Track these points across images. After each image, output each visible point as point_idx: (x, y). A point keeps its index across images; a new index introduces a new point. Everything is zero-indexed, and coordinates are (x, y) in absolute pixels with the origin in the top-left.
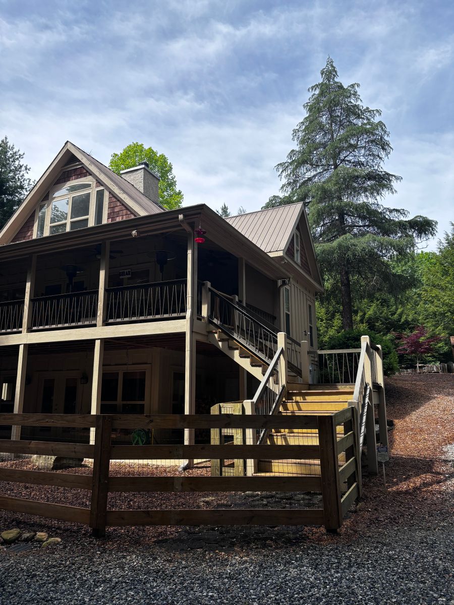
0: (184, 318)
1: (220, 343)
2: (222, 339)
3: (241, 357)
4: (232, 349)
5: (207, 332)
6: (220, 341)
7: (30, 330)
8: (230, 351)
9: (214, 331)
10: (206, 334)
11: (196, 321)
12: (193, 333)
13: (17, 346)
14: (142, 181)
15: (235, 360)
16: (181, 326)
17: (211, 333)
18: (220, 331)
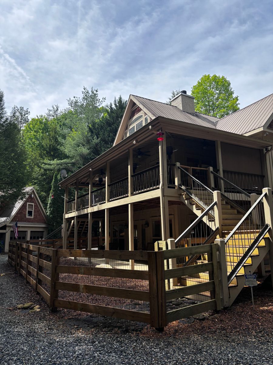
0: (159, 188)
2: (187, 198)
3: (197, 210)
5: (178, 194)
7: (109, 201)
8: (192, 206)
9: (182, 194)
10: (178, 196)
11: (167, 189)
13: (104, 210)
14: (181, 102)
15: (194, 211)
18: (186, 193)
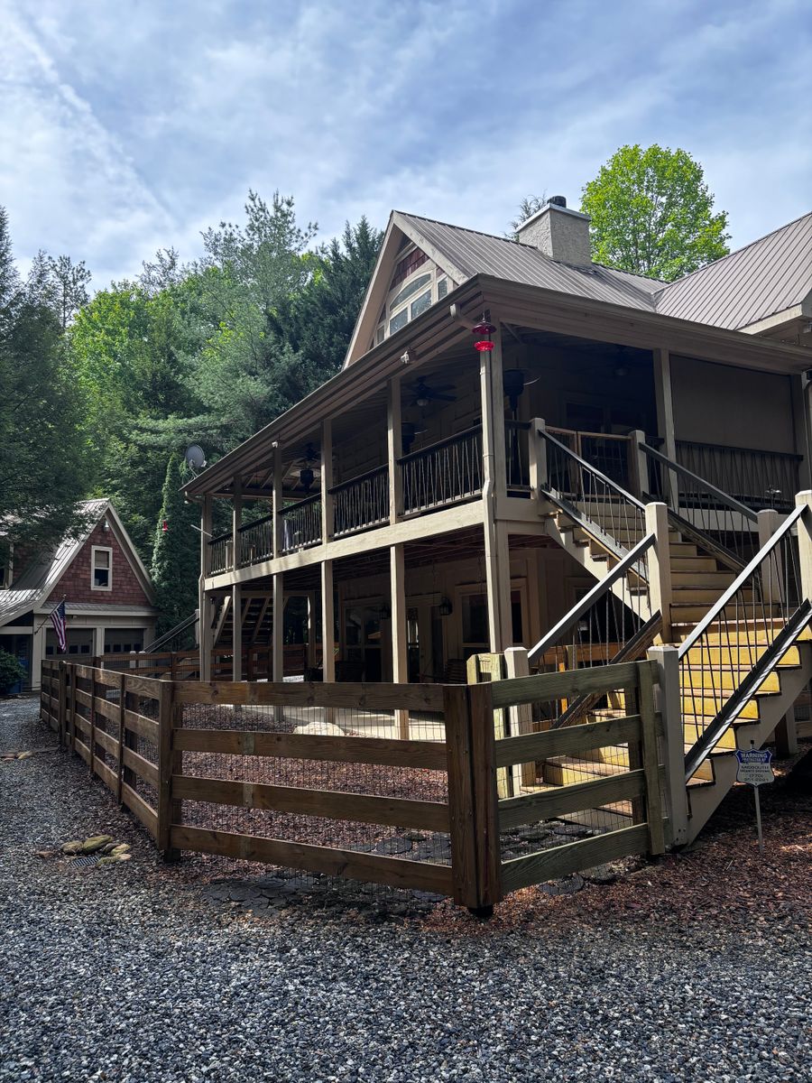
0: (479, 497)
1: (563, 536)
2: (565, 527)
3: (595, 560)
4: (580, 545)
6: (562, 531)
7: (331, 539)
8: (580, 549)
9: (552, 513)
10: (537, 519)
11: (504, 500)
12: (498, 523)
13: (319, 564)
14: (550, 234)
15: (586, 566)
16: (473, 513)
17: (548, 517)
18: (561, 511)
